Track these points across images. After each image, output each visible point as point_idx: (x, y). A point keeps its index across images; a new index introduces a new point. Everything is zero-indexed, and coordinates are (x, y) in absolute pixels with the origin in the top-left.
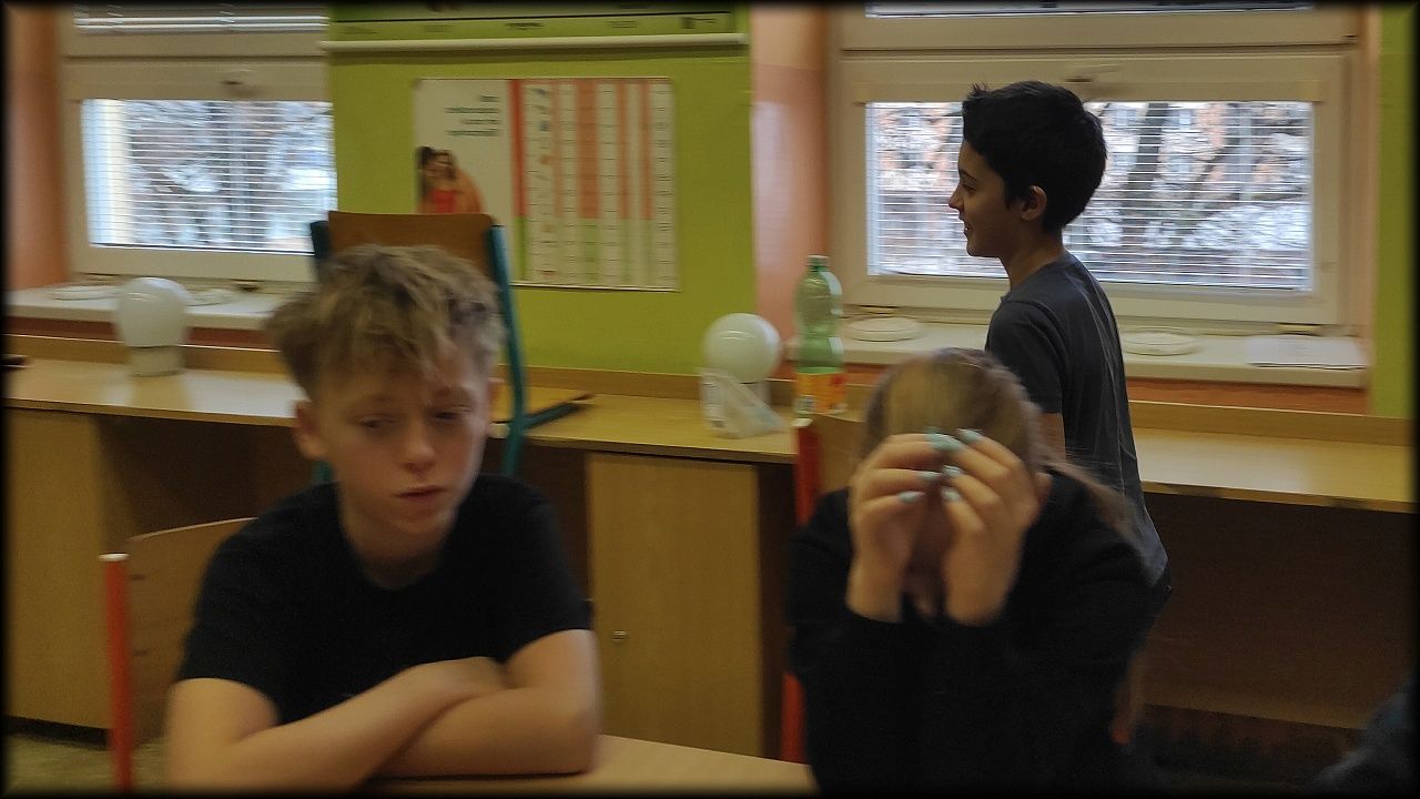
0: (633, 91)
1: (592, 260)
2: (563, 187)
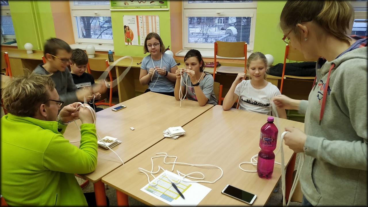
2: (144, 31)
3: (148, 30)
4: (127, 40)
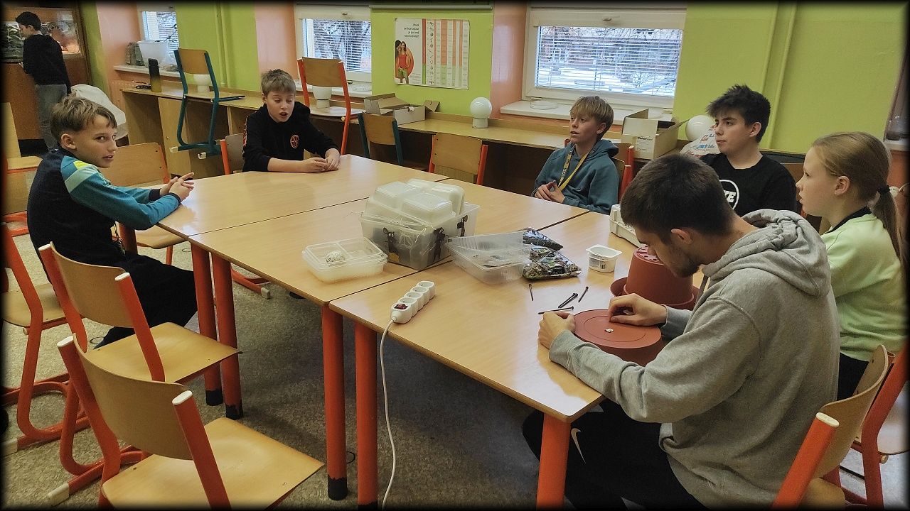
0: (458, 23)
1: (444, 78)
2: (437, 55)
3: (444, 52)
4: (399, 73)
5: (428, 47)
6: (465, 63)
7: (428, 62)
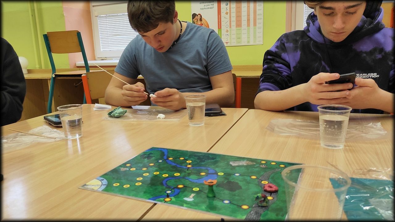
1: (240, 38)
2: (232, 20)
3: (239, 17)
5: (223, 14)
6: (260, 23)
7: (223, 27)
